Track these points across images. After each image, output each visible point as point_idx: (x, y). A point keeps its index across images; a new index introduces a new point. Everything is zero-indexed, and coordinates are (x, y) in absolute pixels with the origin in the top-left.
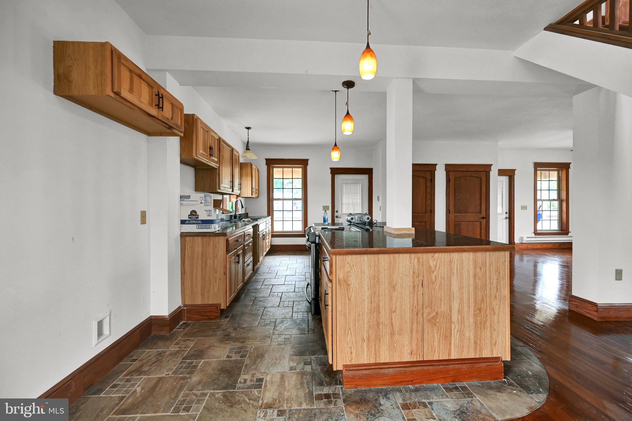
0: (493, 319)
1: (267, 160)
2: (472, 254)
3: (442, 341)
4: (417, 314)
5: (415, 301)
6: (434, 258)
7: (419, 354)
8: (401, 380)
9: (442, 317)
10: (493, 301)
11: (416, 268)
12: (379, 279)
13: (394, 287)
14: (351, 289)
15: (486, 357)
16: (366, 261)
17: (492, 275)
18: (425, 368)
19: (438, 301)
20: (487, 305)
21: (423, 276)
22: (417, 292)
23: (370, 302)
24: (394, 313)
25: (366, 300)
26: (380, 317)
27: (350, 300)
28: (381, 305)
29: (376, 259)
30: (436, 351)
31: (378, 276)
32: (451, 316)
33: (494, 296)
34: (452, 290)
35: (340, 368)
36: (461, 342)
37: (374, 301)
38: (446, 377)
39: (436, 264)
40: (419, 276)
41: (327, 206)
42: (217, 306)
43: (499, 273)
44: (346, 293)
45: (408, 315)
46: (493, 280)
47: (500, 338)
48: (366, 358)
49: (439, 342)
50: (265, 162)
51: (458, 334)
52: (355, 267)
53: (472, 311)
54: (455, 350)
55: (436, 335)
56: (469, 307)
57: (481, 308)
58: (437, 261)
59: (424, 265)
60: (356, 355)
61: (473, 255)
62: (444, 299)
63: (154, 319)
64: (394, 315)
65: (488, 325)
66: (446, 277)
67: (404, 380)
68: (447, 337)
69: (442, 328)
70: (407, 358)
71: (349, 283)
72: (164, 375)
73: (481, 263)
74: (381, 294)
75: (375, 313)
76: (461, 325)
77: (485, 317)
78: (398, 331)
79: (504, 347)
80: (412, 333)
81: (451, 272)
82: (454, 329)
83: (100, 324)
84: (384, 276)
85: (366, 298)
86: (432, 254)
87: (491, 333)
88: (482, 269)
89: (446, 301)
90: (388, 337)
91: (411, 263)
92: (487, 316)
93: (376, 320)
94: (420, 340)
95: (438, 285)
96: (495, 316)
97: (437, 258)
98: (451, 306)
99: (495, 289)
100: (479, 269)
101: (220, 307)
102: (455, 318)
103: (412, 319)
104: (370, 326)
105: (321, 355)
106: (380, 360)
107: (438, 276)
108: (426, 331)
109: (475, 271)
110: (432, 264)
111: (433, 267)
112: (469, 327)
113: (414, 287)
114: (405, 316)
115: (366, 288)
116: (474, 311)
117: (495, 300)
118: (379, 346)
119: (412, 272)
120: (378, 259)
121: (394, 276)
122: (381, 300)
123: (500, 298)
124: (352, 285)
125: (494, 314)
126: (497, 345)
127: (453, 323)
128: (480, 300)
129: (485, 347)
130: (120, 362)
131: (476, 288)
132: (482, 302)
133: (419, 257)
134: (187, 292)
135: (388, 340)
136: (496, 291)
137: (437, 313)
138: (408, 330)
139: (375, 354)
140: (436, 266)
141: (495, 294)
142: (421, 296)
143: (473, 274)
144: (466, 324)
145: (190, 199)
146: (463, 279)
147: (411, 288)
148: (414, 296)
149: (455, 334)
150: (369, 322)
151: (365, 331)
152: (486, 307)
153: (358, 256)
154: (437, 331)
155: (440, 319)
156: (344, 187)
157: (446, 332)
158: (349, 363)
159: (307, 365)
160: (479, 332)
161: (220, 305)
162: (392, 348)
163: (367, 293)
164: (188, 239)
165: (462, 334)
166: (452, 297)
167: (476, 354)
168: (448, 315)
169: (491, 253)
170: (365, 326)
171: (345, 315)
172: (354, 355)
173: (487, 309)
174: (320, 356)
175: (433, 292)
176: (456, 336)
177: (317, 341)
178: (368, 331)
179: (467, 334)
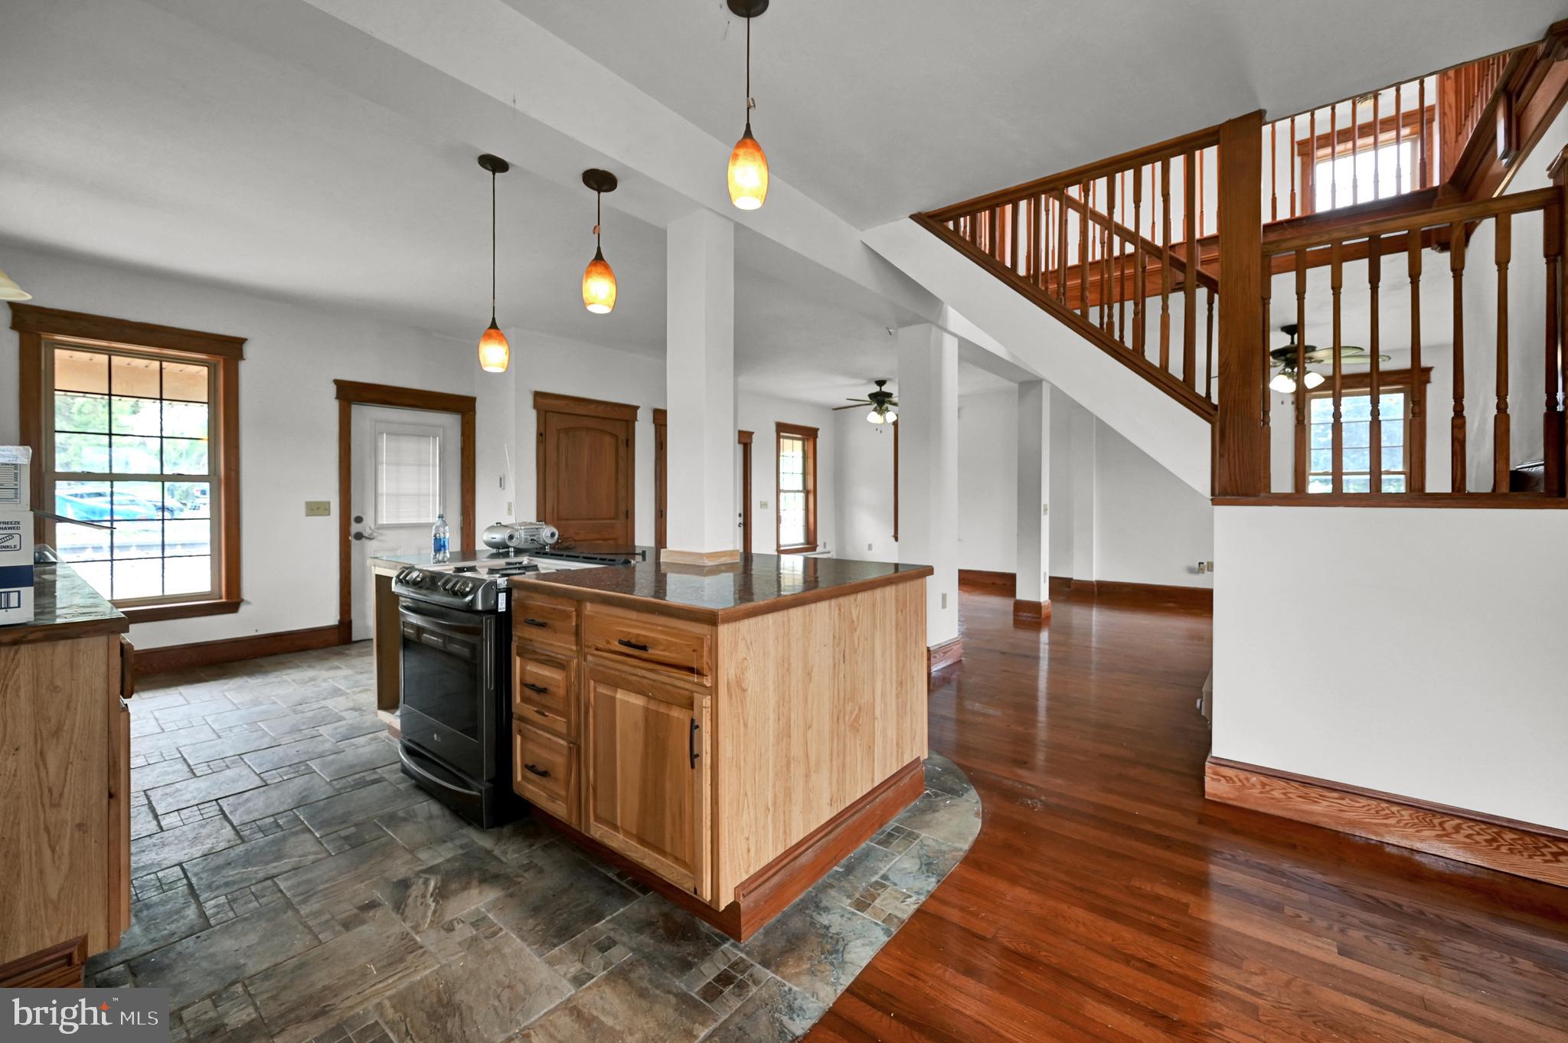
0: (913, 695)
3: (865, 759)
4: (838, 720)
5: (835, 695)
6: (857, 603)
8: (825, 865)
9: (865, 713)
11: (837, 626)
12: (790, 664)
13: (810, 675)
14: (748, 700)
15: (907, 764)
16: (771, 625)
17: (912, 621)
18: (850, 821)
19: (861, 684)
20: (907, 673)
21: (845, 640)
22: (838, 675)
23: (777, 720)
24: (810, 731)
25: (771, 718)
26: (791, 747)
27: (746, 725)
28: (792, 721)
31: (789, 658)
32: (874, 707)
33: (913, 655)
34: (875, 659)
35: (731, 899)
36: (884, 751)
37: (783, 715)
38: (873, 824)
39: (859, 613)
40: (840, 643)
41: (323, 502)
43: (918, 615)
44: (740, 711)
45: (827, 729)
46: (913, 628)
47: (919, 724)
48: (773, 848)
49: (862, 763)
51: (882, 737)
52: (753, 647)
54: (878, 768)
56: (891, 683)
57: (902, 680)
58: (860, 607)
59: (847, 620)
60: (758, 849)
61: (895, 589)
62: (867, 679)
64: (809, 734)
66: (869, 635)
67: (827, 861)
68: (870, 749)
69: (865, 735)
70: (826, 815)
71: (745, 686)
73: (902, 602)
74: (792, 696)
75: (784, 740)
76: (885, 720)
77: (906, 696)
78: (815, 766)
79: (921, 738)
80: (831, 760)
82: (877, 731)
84: (797, 655)
85: (771, 711)
89: (869, 682)
90: (801, 785)
92: (907, 692)
93: (786, 756)
94: (840, 771)
95: (861, 655)
96: (915, 689)
98: (874, 689)
102: (878, 710)
103: (832, 734)
104: (776, 775)
105: (618, 910)
107: (860, 637)
108: (847, 749)
109: (897, 617)
110: (855, 614)
111: (855, 620)
112: (892, 720)
113: (834, 667)
114: (823, 730)
115: (771, 688)
116: (896, 689)
117: (914, 662)
118: (790, 812)
119: (831, 637)
120: (789, 620)
121: (810, 650)
122: (792, 709)
123: (919, 657)
124: (750, 690)
125: (914, 686)
126: (916, 739)
127: (876, 719)
128: (902, 666)
129: (906, 745)
131: (898, 647)
132: (903, 670)
133: (841, 605)
135: (801, 792)
137: (860, 707)
138: (827, 758)
139: (785, 832)
140: (858, 619)
141: (914, 652)
142: (843, 681)
144: (889, 716)
146: (886, 635)
147: (831, 671)
148: (834, 685)
150: (775, 765)
151: (770, 788)
152: (906, 677)
154: (860, 743)
155: (862, 718)
156: (384, 442)
157: (869, 741)
159: (610, 948)
163: (772, 699)
165: (885, 735)
166: (875, 673)
167: (898, 763)
168: (871, 707)
169: (911, 583)
170: (770, 776)
171: (738, 765)
172: (753, 854)
173: (907, 681)
174: (618, 913)
175: (855, 670)
176: (880, 742)
177: (572, 884)
178: (774, 786)
179: (890, 733)
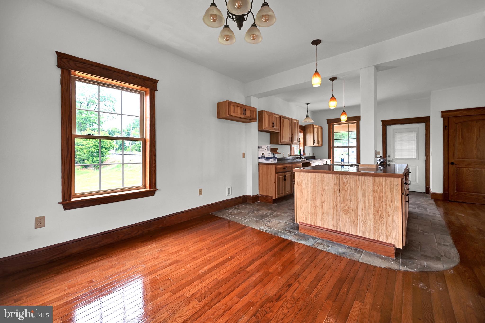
0: (388, 219)
1: (328, 120)
2: (371, 177)
3: (351, 224)
4: (336, 206)
5: (335, 199)
6: (346, 178)
7: (338, 227)
8: (327, 237)
9: (352, 210)
10: (388, 208)
11: (336, 182)
12: (316, 185)
13: (324, 190)
14: (303, 188)
15: (383, 241)
16: (310, 176)
17: (387, 192)
18: (340, 235)
19: (349, 201)
20: (383, 210)
21: (340, 186)
22: (336, 195)
23: (312, 195)
24: (324, 203)
25: (310, 194)
26: (317, 204)
27: (302, 193)
28: (317, 198)
29: (315, 175)
30: (348, 228)
31: (316, 184)
32: (357, 211)
33: (389, 205)
34: (358, 197)
35: (298, 223)
36: (364, 228)
37: (314, 195)
38: (353, 244)
39: (348, 181)
40: (337, 186)
41: (379, 152)
42: (272, 197)
43: (393, 191)
44: (301, 189)
45: (331, 206)
46: (388, 195)
47: (394, 232)
48: (310, 222)
49: (350, 224)
50: (326, 122)
51: (362, 222)
52: (304, 178)
53: (372, 212)
54: (360, 231)
55: (347, 219)
56: (370, 208)
57: (378, 210)
58: (348, 179)
59: (340, 181)
60: (305, 219)
61: (373, 178)
62: (353, 201)
63: (248, 196)
64: (323, 204)
65: (384, 222)
66: (354, 188)
67: (328, 237)
68: (355, 222)
69: (352, 217)
70: (331, 228)
71: (302, 185)
72: (244, 212)
73: (378, 184)
74: (317, 192)
75: (314, 201)
76: (364, 218)
77: (382, 217)
78: (326, 212)
79: (397, 239)
80: (333, 215)
81: (357, 187)
82: (359, 219)
83: (229, 189)
84: (319, 184)
85: (310, 193)
86: (345, 175)
87: (387, 227)
88: (380, 187)
89: (354, 202)
90: (320, 214)
91: (333, 179)
92: (383, 217)
93: (315, 205)
94: (338, 220)
95: (349, 192)
96: (390, 218)
97: (348, 178)
98: (357, 206)
99: (390, 201)
100: (377, 187)
101: (273, 198)
102: (360, 212)
103: (334, 208)
104: (312, 207)
106: (316, 224)
107: (349, 188)
108: (342, 216)
109: (374, 188)
110: (345, 181)
111: (345, 182)
112: (370, 220)
113: (335, 191)
114: (329, 206)
115: (310, 188)
116: (374, 211)
117: (390, 208)
118: (316, 218)
119: (333, 184)
120: (316, 175)
121: (324, 184)
122: (317, 195)
123: (394, 207)
124: (303, 186)
125: (389, 216)
126: (391, 237)
127: (359, 215)
128: (378, 205)
129: (382, 235)
130: (235, 206)
131: (375, 197)
132: (379, 207)
133: (337, 176)
134: (261, 189)
135: (320, 215)
136: (391, 202)
137: (348, 208)
138: (331, 213)
139: (314, 221)
140: (347, 182)
141: (390, 204)
142: (339, 197)
143: (373, 190)
144: (368, 218)
145: (262, 148)
146: (365, 191)
147: (333, 192)
148: (335, 196)
149: (360, 222)
150: (311, 205)
151: (310, 209)
152: (382, 211)
153: (306, 173)
154: (348, 218)
155: (350, 211)
156: (397, 135)
157: (354, 220)
158: (302, 222)
160: (377, 225)
161: (273, 197)
162: (323, 220)
163: (310, 191)
164: (261, 165)
165: (365, 223)
166: (358, 201)
167: (375, 237)
168: (355, 210)
169: (387, 178)
170: (310, 206)
171: (300, 199)
172: (304, 219)
173: (383, 212)
175: (346, 196)
176: (361, 224)
178: (311, 209)
179: (368, 224)
